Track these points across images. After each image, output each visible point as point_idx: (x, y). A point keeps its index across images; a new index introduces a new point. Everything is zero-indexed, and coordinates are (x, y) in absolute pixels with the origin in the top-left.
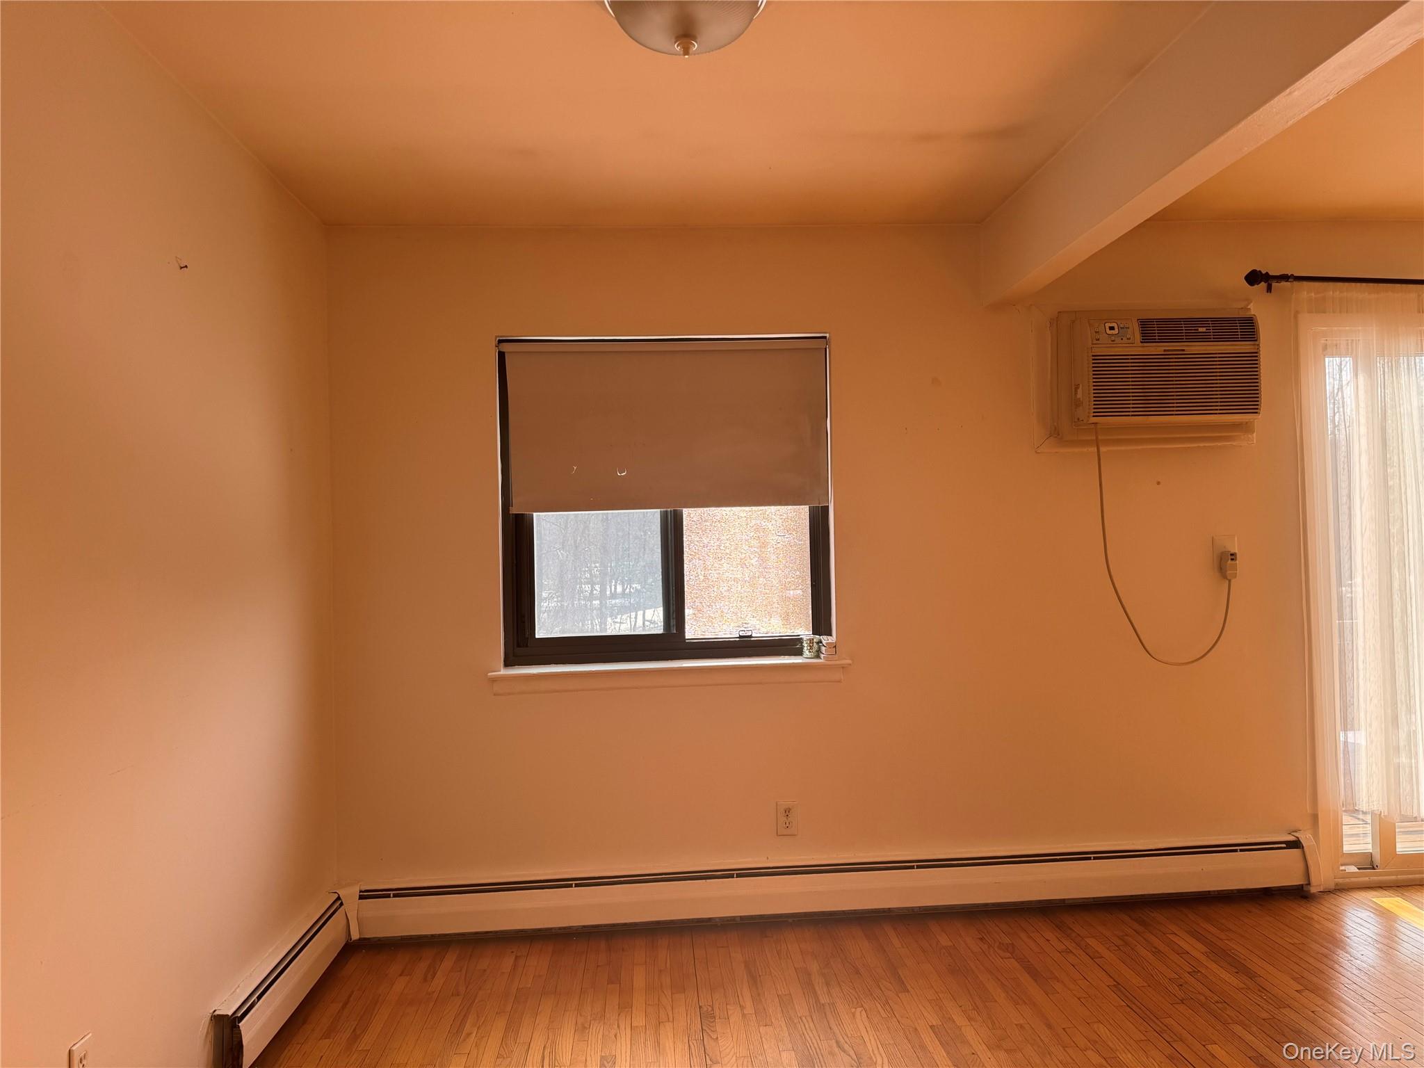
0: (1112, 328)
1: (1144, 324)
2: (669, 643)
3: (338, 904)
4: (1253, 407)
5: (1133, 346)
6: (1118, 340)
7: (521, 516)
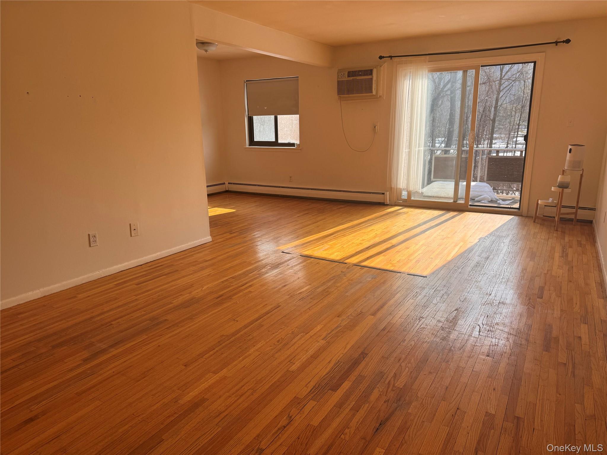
0: (342, 74)
1: (349, 72)
2: (276, 143)
3: (224, 184)
4: (371, 92)
5: (346, 78)
6: (343, 77)
7: (251, 117)
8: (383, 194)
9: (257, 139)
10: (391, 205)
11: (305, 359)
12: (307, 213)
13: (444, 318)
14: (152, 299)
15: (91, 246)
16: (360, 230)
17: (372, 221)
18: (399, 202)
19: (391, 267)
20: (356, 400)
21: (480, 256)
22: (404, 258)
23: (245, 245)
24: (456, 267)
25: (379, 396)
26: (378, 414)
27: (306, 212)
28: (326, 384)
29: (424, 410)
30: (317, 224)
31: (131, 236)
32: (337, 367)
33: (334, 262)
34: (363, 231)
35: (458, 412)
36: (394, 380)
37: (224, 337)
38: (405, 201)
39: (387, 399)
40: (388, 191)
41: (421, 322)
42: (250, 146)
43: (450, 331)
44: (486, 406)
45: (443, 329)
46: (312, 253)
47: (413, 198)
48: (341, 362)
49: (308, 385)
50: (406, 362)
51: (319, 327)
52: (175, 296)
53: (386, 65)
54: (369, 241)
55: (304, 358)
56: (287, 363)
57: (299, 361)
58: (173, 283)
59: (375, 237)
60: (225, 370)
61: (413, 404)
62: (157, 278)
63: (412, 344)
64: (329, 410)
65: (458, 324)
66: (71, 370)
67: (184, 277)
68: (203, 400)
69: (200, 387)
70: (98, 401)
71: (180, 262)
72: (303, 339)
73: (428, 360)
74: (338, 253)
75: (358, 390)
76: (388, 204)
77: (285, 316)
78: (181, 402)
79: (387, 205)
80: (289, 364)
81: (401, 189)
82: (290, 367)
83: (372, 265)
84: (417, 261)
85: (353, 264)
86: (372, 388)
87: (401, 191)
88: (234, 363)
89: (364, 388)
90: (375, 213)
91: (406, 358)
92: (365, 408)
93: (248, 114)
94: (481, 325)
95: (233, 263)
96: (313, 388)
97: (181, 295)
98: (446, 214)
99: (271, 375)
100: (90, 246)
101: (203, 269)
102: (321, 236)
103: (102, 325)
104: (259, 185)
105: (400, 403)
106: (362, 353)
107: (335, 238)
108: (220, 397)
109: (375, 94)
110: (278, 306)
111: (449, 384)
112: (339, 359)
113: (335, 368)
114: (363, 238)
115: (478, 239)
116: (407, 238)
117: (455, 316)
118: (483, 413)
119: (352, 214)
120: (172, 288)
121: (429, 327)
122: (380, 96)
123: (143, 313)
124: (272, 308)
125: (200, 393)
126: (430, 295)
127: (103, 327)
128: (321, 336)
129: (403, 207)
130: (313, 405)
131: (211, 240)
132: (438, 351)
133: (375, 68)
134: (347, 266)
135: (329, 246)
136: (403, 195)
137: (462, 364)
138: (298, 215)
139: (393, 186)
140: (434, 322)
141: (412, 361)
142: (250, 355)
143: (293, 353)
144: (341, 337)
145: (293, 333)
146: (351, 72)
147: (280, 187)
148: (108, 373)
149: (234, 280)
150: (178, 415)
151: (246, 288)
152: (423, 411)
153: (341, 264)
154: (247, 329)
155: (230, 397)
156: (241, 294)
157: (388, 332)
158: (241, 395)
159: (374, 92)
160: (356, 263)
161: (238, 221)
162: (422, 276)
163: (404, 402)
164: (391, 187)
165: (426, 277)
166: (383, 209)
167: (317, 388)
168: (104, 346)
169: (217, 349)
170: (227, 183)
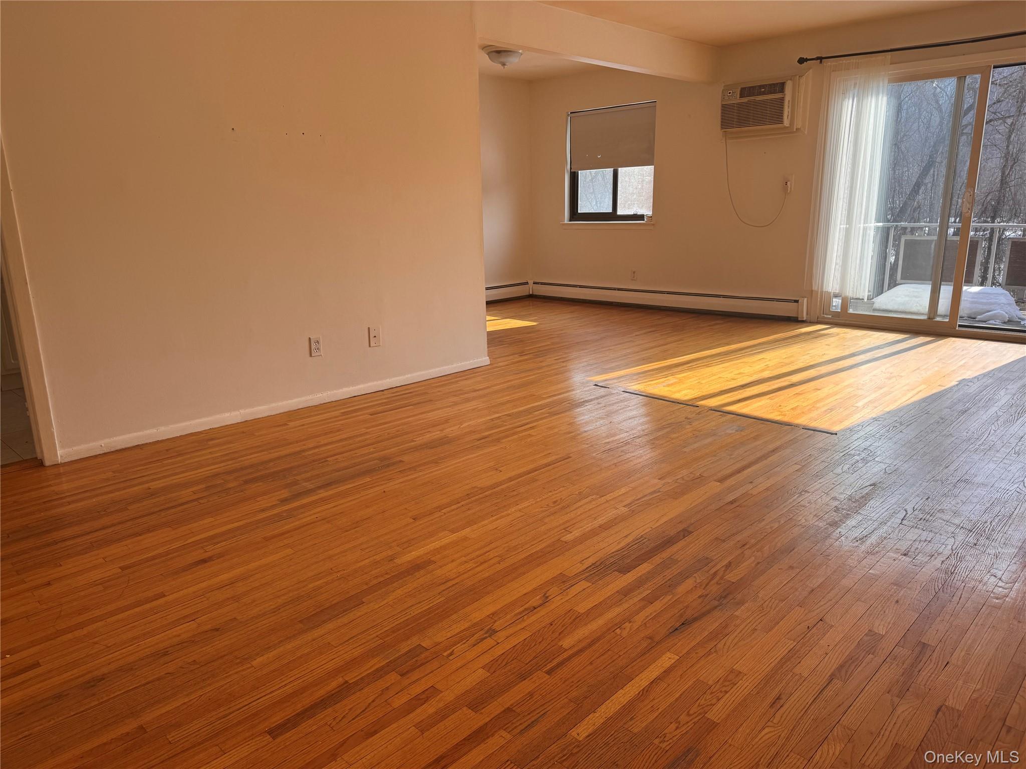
0: (730, 93)
1: (743, 90)
2: (613, 216)
3: (527, 283)
4: (781, 121)
5: (737, 100)
6: (731, 98)
7: (575, 172)
8: (797, 301)
9: (582, 209)
10: (810, 322)
11: (589, 528)
12: (654, 331)
13: (845, 495)
14: (388, 434)
15: (313, 355)
16: (737, 359)
17: (765, 346)
18: (825, 316)
19: (777, 416)
20: (654, 589)
21: (950, 409)
22: (805, 404)
23: (539, 372)
24: (897, 423)
25: (692, 589)
26: (683, 610)
27: (653, 329)
28: (613, 563)
29: (762, 614)
30: (665, 347)
31: (370, 346)
32: (636, 544)
33: (678, 403)
34: (746, 360)
35: (819, 624)
36: (725, 571)
37: (476, 490)
38: (836, 314)
39: (704, 594)
40: (806, 297)
41: (801, 499)
42: (570, 221)
43: (848, 514)
44: (872, 622)
45: (837, 509)
46: (643, 389)
47: (851, 311)
48: (645, 538)
49: (585, 561)
50: (755, 549)
51: (623, 490)
52: (421, 432)
53: (811, 73)
54: (751, 376)
55: (588, 526)
56: (561, 530)
57: (580, 529)
58: (420, 416)
59: (763, 370)
60: (468, 530)
61: (747, 605)
62: (401, 408)
63: (773, 527)
64: (608, 596)
65: (868, 505)
66: (263, 510)
67: (438, 409)
68: (430, 562)
69: (428, 547)
70: (290, 549)
71: (438, 390)
72: (594, 503)
73: (793, 549)
74: (689, 391)
75: (662, 576)
76: (804, 319)
77: (574, 471)
78: (398, 561)
79: (803, 322)
80: (562, 533)
81: (830, 293)
82: (563, 537)
83: (745, 411)
84: (828, 409)
85: (710, 407)
86: (684, 577)
87: (829, 297)
88: (483, 523)
89: (672, 576)
90: (776, 333)
91: (756, 544)
92: (666, 600)
93: (571, 168)
94: (910, 511)
95: (513, 396)
96: (590, 566)
97: (429, 432)
98: (908, 340)
99: (532, 543)
100: (311, 355)
101: (468, 400)
102: (666, 364)
103: (314, 461)
104: (581, 287)
105: (724, 601)
106: (684, 530)
107: (690, 369)
108: (452, 561)
109: (787, 126)
110: (566, 457)
111: (818, 586)
112: (643, 534)
113: (632, 544)
114: (742, 371)
115: (957, 381)
116: (822, 375)
117: (867, 494)
118: (864, 630)
119: (733, 335)
120: (419, 422)
121: (813, 506)
122: (796, 129)
123: (372, 450)
124: (557, 459)
125: (426, 554)
126: (832, 461)
127: (314, 463)
128: (624, 501)
129: (832, 325)
130: (585, 587)
131: (489, 363)
132: (815, 539)
133: (791, 80)
134: (698, 411)
135: (675, 380)
136: (834, 304)
137: (851, 562)
138: (637, 333)
139: (815, 288)
140: (826, 499)
141: (765, 548)
142: (508, 515)
143: (573, 519)
144: (655, 505)
145: (580, 493)
146: (745, 88)
147: (615, 289)
148: (309, 518)
149: (509, 417)
150: (390, 576)
151: (525, 430)
152: (760, 616)
153: (689, 406)
154: (512, 483)
155: (466, 562)
156: (515, 437)
157: (738, 506)
158: (483, 563)
159: (786, 122)
160: (716, 407)
161: (537, 338)
162: (828, 433)
163: (732, 601)
164: (812, 291)
165: (836, 434)
166: (793, 328)
167: (597, 567)
168: (312, 486)
169: (463, 503)
170: (531, 282)
